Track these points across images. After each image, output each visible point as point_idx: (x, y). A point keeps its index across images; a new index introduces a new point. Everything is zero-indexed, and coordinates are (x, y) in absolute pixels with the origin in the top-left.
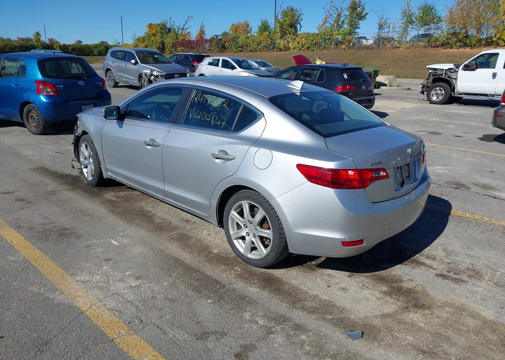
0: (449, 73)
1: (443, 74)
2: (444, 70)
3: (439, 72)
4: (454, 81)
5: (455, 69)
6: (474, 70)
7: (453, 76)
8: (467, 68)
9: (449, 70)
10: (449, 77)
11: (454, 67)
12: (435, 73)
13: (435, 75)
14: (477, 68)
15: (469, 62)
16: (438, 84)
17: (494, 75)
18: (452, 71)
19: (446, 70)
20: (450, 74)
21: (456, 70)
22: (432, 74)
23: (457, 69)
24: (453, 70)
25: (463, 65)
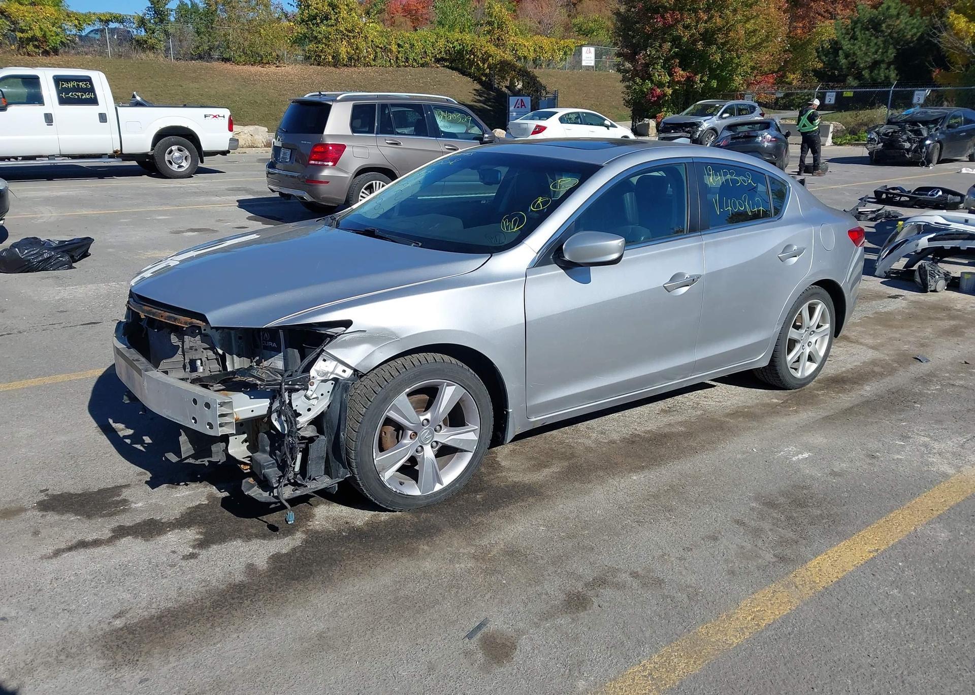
14: (7, 105)
17: (49, 119)
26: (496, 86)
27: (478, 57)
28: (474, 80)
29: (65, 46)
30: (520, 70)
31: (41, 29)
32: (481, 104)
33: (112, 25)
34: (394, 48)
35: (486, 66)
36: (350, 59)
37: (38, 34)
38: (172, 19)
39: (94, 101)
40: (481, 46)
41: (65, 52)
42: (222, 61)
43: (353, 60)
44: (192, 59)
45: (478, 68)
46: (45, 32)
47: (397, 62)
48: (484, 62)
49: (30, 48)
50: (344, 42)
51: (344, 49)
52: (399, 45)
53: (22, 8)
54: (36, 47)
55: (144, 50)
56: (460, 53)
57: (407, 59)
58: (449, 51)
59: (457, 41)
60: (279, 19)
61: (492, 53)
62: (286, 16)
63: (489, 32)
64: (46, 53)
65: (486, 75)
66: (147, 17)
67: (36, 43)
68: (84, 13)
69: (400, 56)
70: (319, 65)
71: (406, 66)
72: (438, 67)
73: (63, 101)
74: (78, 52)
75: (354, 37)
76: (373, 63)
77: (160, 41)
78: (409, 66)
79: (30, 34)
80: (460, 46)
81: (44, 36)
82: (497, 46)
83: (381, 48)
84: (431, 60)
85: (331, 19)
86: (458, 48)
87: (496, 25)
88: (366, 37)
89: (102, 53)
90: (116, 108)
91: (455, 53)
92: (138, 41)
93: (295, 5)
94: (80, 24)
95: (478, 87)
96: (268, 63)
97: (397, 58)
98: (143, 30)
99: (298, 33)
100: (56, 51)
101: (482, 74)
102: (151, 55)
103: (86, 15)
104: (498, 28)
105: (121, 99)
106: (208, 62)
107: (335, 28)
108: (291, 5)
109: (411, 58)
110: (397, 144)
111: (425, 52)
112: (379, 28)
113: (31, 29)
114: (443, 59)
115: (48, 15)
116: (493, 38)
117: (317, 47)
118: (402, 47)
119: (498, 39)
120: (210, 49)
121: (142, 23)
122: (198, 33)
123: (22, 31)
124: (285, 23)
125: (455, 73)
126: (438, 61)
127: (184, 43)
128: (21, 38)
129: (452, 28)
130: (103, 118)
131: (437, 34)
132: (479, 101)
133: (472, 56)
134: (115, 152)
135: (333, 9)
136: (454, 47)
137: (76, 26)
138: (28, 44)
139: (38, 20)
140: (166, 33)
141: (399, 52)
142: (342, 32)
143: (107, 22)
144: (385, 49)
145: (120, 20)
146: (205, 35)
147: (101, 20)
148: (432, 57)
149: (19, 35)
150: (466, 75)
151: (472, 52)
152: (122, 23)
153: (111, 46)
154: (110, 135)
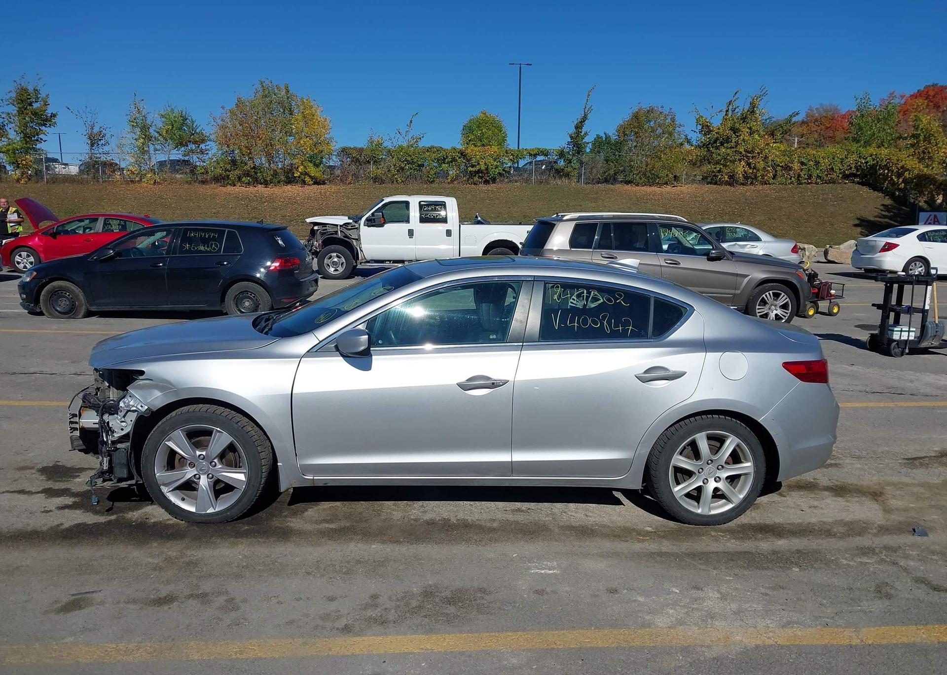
0: (345, 230)
1: (337, 231)
2: (337, 225)
3: (330, 229)
4: (355, 242)
5: (354, 224)
6: (382, 226)
7: (353, 234)
8: (371, 223)
9: (344, 226)
10: (346, 236)
11: (351, 221)
12: (323, 230)
13: (325, 233)
14: (385, 223)
15: (373, 214)
16: (333, 247)
17: (411, 233)
18: (350, 227)
19: (341, 226)
20: (348, 233)
21: (355, 226)
22: (320, 232)
23: (356, 224)
24: (351, 226)
25: (364, 219)
26: (912, 201)
27: (893, 171)
28: (887, 195)
29: (501, 176)
30: (941, 184)
31: (485, 163)
32: (886, 220)
33: (540, 158)
34: (796, 166)
35: (901, 180)
36: (746, 178)
37: (483, 167)
38: (588, 150)
39: (444, 221)
40: (898, 161)
41: (501, 181)
42: (625, 183)
43: (749, 179)
44: (598, 183)
45: (893, 184)
46: (488, 166)
47: (799, 180)
48: (899, 175)
49: (476, 179)
50: (743, 163)
51: (740, 168)
52: (802, 163)
53: (476, 149)
54: (481, 178)
55: (561, 177)
56: (873, 167)
57: (810, 177)
58: (860, 166)
59: (871, 156)
60: (682, 144)
61: (909, 167)
62: (689, 142)
63: (912, 146)
64: (486, 182)
65: (899, 190)
66: (566, 150)
67: (480, 175)
68: (518, 149)
69: (802, 174)
70: (716, 183)
71: (809, 184)
72: (846, 183)
73: (423, 220)
74: (510, 181)
75: (753, 157)
76: (771, 181)
77: (575, 169)
78: (811, 183)
79: (478, 168)
80: (873, 161)
81: (487, 169)
82: (921, 160)
83: (782, 166)
84: (838, 176)
85: (731, 142)
86: (872, 163)
87: (921, 138)
88: (766, 157)
89: (527, 181)
90: (460, 225)
91: (867, 168)
92: (557, 170)
93: (697, 131)
94: (514, 158)
95: (888, 201)
96: (666, 183)
97: (799, 176)
98: (562, 161)
99: (697, 156)
100: (494, 180)
101: (896, 189)
102: (566, 181)
103: (519, 151)
104: (924, 141)
105: (464, 219)
106: (612, 184)
107: (734, 150)
108: (695, 132)
109: (815, 173)
110: (612, 258)
111: (832, 169)
112: (782, 148)
113: (478, 164)
114: (855, 175)
115: (492, 153)
116: (917, 151)
117: (715, 168)
118: (806, 165)
119: (924, 152)
120: (615, 174)
121: (562, 154)
122: (607, 161)
123: (473, 166)
124: (687, 147)
125: (865, 189)
126: (846, 177)
127: (594, 171)
128: (470, 172)
129: (867, 143)
130: (449, 233)
131: (848, 151)
132: (885, 217)
133: (886, 171)
135: (734, 133)
136: (866, 163)
137: (511, 160)
138: (475, 176)
139: (484, 157)
140: (581, 163)
141: (802, 170)
142: (741, 153)
143: (535, 155)
144: (787, 168)
145: (545, 153)
146: (612, 162)
147: (531, 155)
148: (840, 173)
149: (470, 169)
150: (878, 191)
151: (886, 167)
152: (547, 156)
153: (535, 175)
154: (452, 247)
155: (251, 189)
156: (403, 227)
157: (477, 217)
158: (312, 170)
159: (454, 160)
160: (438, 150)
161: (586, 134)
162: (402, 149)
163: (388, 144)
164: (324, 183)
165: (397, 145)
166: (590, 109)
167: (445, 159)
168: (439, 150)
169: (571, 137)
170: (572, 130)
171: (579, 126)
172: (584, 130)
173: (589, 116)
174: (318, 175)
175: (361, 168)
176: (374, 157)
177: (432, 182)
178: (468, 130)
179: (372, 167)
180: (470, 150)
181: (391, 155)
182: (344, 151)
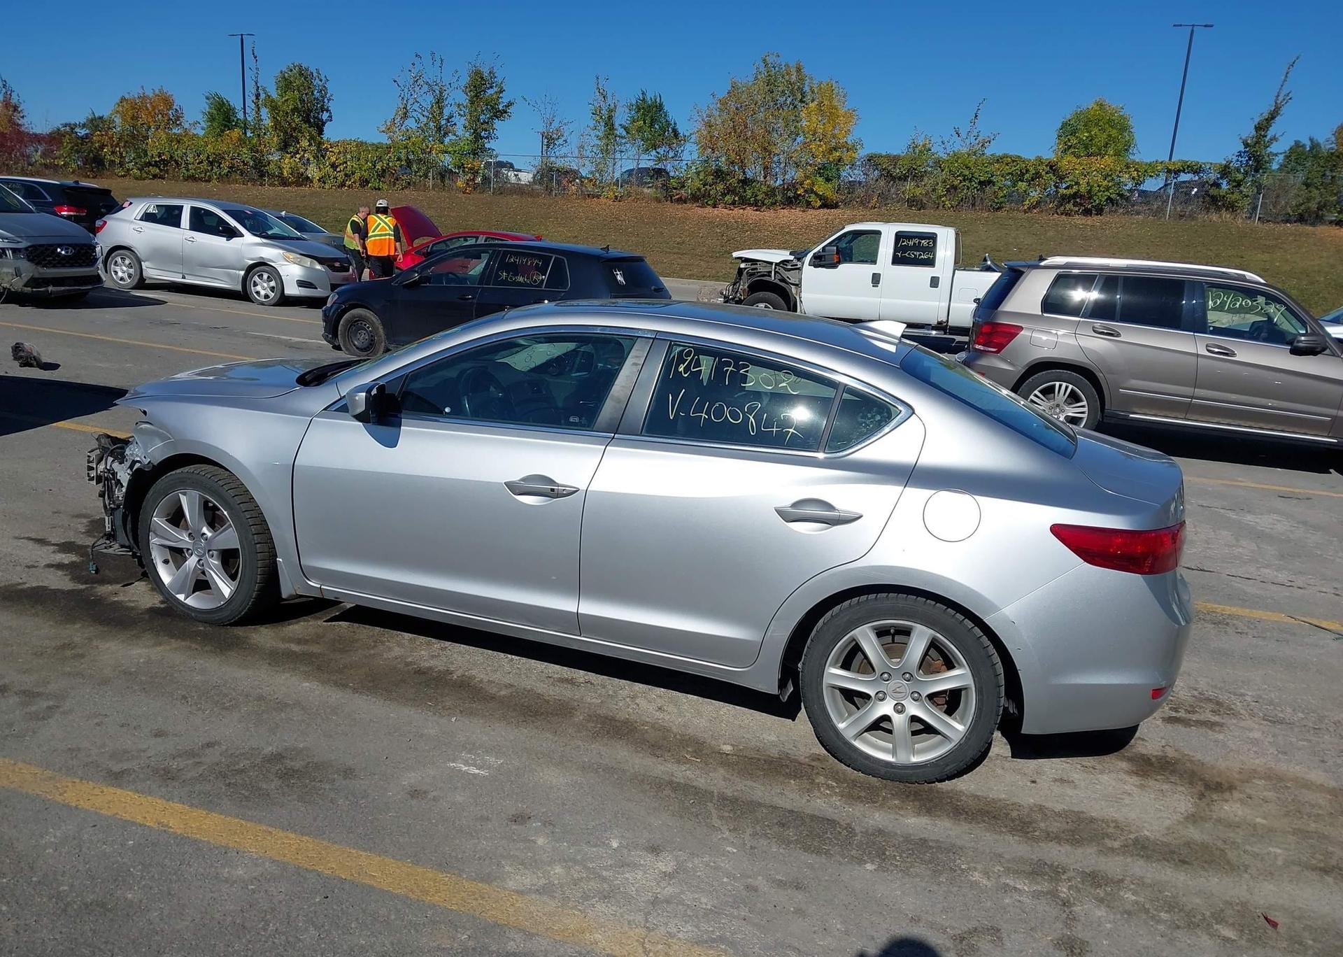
0: (782, 271)
1: (771, 272)
2: (771, 263)
3: (762, 269)
4: (794, 289)
5: (795, 262)
6: (834, 266)
7: (792, 277)
8: (819, 261)
9: (781, 265)
10: (783, 280)
11: (792, 258)
12: (752, 270)
13: (754, 274)
14: (839, 262)
15: (824, 248)
16: (761, 294)
17: (876, 279)
18: (789, 267)
19: (777, 264)
20: (786, 274)
21: (797, 265)
22: (747, 273)
23: (799, 263)
24: (792, 266)
25: (810, 255)
29: (1113, 204)
31: (1088, 183)
33: (1184, 177)
37: (1083, 189)
38: (1275, 166)
39: (930, 263)
41: (1111, 211)
42: (1336, 224)
44: (1287, 221)
46: (1092, 186)
49: (1069, 206)
54: (1078, 205)
55: (1218, 209)
64: (1087, 212)
66: (1234, 165)
67: (1078, 200)
68: (1148, 161)
73: (896, 261)
74: (1129, 212)
77: (1247, 196)
79: (1075, 189)
90: (954, 271)
92: (1213, 197)
94: (1139, 176)
98: (1225, 183)
100: (1100, 211)
102: (1226, 215)
103: (1150, 165)
106: (1312, 225)
113: (1077, 184)
115: (1102, 166)
120: (1320, 208)
121: (1225, 171)
122: (1307, 185)
123: (1067, 187)
127: (1282, 201)
128: (1062, 195)
130: (935, 282)
134: (940, 323)
137: (1133, 178)
138: (1069, 202)
139: (1088, 173)
140: (1259, 188)
143: (1177, 172)
145: (1196, 169)
146: (1317, 187)
147: (1170, 171)
149: (1063, 191)
152: (1198, 173)
153: (1173, 204)
154: (938, 303)
155: (737, 212)
156: (867, 270)
157: (985, 260)
158: (822, 187)
159: (1037, 175)
160: (1013, 161)
161: (1274, 139)
162: (958, 158)
163: (940, 152)
164: (835, 206)
165: (952, 152)
166: (1288, 96)
167: (1023, 174)
168: (1015, 160)
169: (1246, 145)
170: (1249, 132)
171: (1262, 127)
172: (1270, 133)
173: (1283, 110)
174: (829, 194)
175: (893, 186)
176: (914, 169)
177: (998, 209)
178: (1068, 130)
179: (909, 185)
180: (1067, 162)
181: (940, 167)
182: (872, 160)
